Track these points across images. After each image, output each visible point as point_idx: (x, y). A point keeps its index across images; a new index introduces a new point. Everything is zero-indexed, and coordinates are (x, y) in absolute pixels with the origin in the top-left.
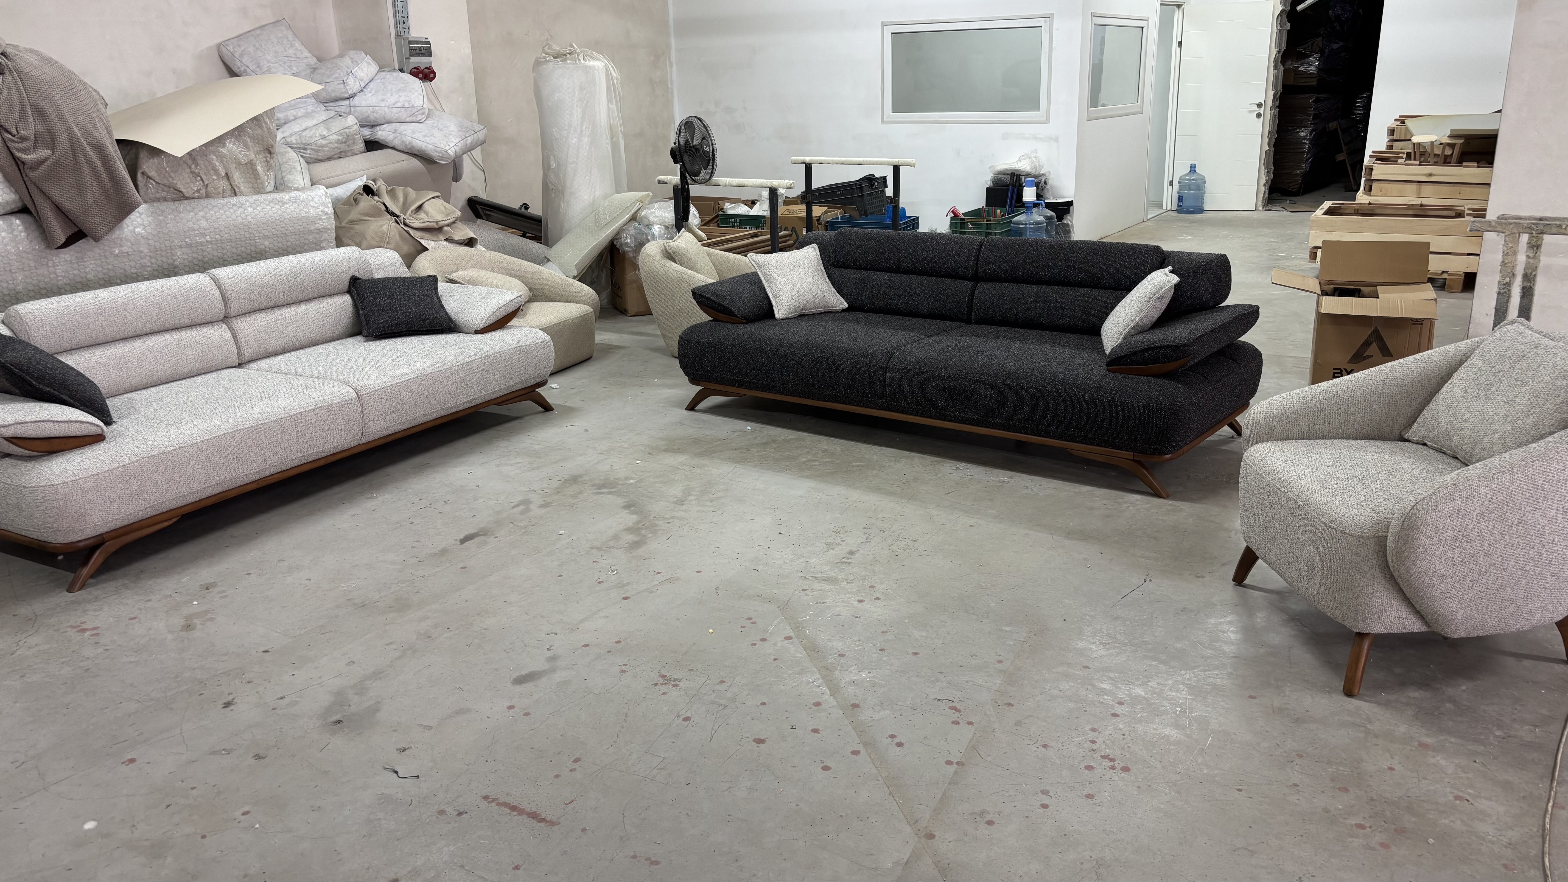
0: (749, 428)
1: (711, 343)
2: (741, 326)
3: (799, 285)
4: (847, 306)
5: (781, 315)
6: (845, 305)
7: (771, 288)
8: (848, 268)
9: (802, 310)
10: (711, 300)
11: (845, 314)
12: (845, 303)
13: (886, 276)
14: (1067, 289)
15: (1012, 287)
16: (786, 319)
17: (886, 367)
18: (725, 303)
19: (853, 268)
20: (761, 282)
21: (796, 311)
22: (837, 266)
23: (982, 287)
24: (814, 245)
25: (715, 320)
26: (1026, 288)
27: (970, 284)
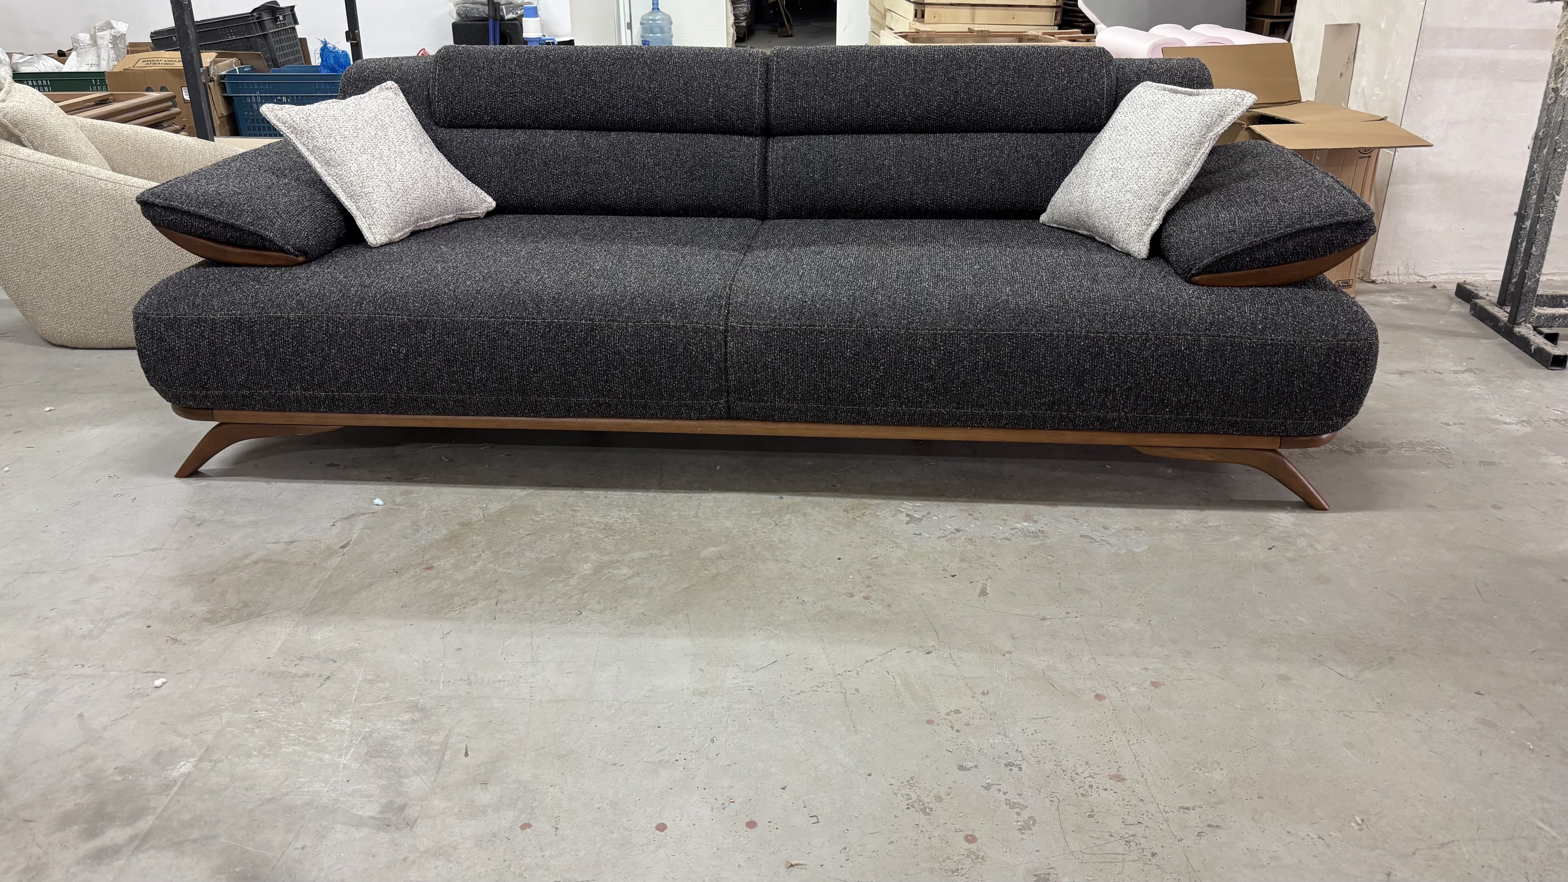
0: (378, 501)
1: (237, 321)
2: (299, 271)
3: (399, 167)
4: (494, 204)
5: (378, 237)
6: (490, 203)
7: (339, 178)
8: (478, 126)
9: (417, 221)
10: (201, 217)
11: (492, 223)
12: (490, 199)
13: (571, 137)
14: (955, 139)
15: (841, 142)
16: (390, 244)
17: (726, 331)
18: (244, 221)
19: (491, 127)
20: (308, 166)
21: (408, 224)
22: (453, 124)
23: (779, 147)
24: (390, 83)
25: (211, 262)
26: (874, 143)
27: (756, 143)
